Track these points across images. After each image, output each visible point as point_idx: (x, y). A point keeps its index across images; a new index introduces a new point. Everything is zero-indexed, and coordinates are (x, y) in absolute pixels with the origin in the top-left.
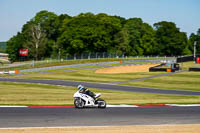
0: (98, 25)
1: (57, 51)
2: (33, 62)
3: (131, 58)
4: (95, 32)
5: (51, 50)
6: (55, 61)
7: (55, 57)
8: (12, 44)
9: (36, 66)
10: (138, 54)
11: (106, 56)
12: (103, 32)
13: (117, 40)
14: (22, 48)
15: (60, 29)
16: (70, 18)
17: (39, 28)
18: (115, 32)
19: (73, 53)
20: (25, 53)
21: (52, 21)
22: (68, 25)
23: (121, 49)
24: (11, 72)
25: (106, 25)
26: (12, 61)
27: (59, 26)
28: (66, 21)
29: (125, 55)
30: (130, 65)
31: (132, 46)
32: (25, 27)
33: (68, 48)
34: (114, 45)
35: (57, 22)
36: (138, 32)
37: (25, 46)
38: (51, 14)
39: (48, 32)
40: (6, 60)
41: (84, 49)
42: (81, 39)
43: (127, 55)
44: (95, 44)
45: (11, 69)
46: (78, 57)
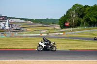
1: (83, 23)
2: (71, 29)
5: (80, 23)
6: (82, 28)
7: (82, 26)
8: (62, 20)
9: (73, 31)
14: (66, 22)
15: (85, 13)
16: (89, 7)
17: (74, 12)
19: (91, 24)
20: (67, 24)
21: (80, 9)
22: (89, 10)
26: (62, 28)
27: (84, 11)
28: (88, 8)
32: (68, 12)
33: (89, 22)
35: (83, 9)
37: (68, 21)
38: (80, 5)
39: (78, 14)
42: (95, 17)
45: (61, 32)
46: (94, 26)
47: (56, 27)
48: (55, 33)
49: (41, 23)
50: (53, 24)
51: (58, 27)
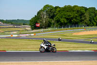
0: (73, 11)
1: (54, 24)
2: (42, 30)
3: (90, 27)
4: (72, 15)
5: (51, 24)
6: (53, 29)
7: (53, 27)
8: (32, 21)
9: (44, 32)
10: (93, 25)
11: (78, 26)
12: (76, 15)
13: (83, 19)
14: (37, 23)
15: (55, 14)
16: (60, 8)
17: (45, 13)
18: (82, 14)
19: (62, 25)
20: (38, 25)
21: (51, 10)
22: (59, 11)
23: (85, 23)
24: (32, 35)
25: (78, 11)
26: (33, 29)
27: (55, 12)
28: (58, 9)
29: (87, 26)
30: (89, 31)
31: (91, 21)
32: (39, 13)
33: (59, 23)
34: (81, 21)
35: (54, 10)
36: (93, 14)
37: (38, 22)
38: (51, 6)
39: (49, 15)
40: (30, 29)
41: (67, 23)
42: (65, 18)
43: (88, 25)
44: (72, 20)
45: (32, 33)
46: (64, 27)
47: (27, 28)
48: (26, 34)
49: (12, 24)
50: (24, 24)
51: (28, 28)
